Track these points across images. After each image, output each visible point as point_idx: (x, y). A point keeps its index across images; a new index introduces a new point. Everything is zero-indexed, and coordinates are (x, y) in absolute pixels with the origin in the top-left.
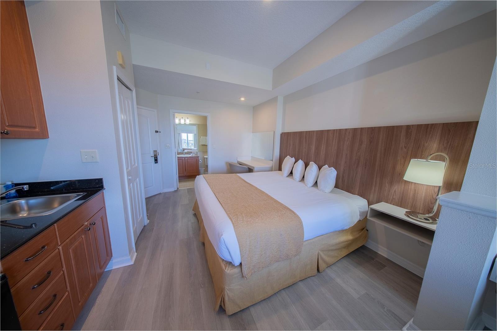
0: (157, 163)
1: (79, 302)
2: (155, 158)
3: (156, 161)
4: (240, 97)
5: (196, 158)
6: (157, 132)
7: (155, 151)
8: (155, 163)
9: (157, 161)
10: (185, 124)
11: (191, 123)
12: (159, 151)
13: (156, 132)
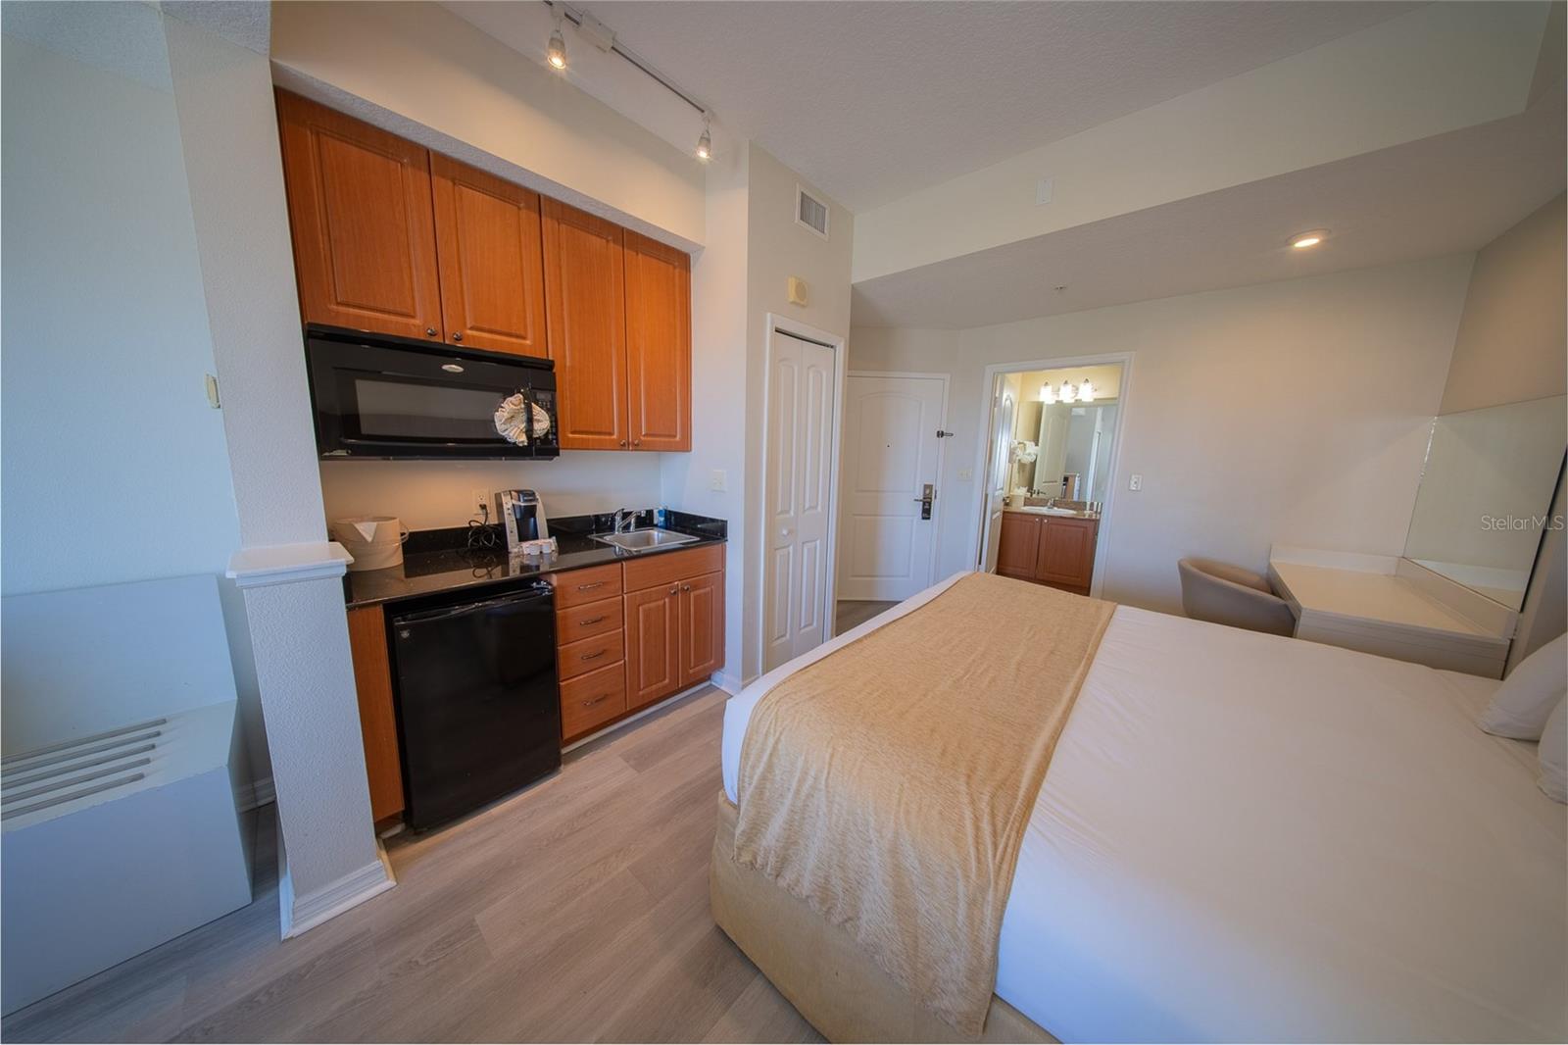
0: (929, 518)
1: (640, 690)
2: (924, 504)
3: (926, 513)
4: (1290, 238)
5: (1084, 524)
6: (941, 434)
7: (928, 487)
8: (923, 518)
9: (929, 514)
10: (1078, 403)
11: (1099, 395)
12: (938, 487)
13: (938, 436)
